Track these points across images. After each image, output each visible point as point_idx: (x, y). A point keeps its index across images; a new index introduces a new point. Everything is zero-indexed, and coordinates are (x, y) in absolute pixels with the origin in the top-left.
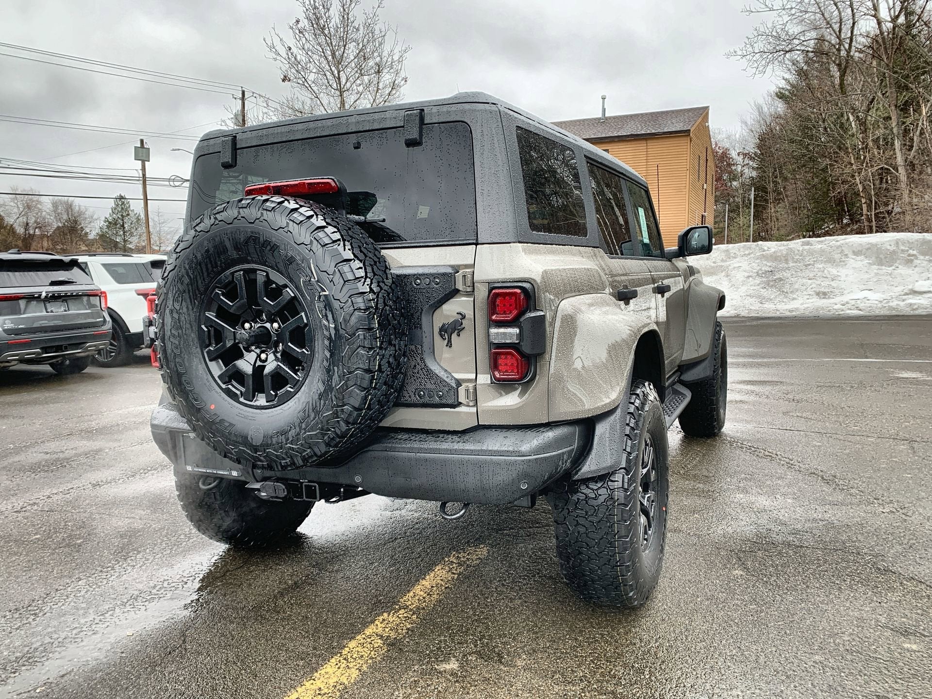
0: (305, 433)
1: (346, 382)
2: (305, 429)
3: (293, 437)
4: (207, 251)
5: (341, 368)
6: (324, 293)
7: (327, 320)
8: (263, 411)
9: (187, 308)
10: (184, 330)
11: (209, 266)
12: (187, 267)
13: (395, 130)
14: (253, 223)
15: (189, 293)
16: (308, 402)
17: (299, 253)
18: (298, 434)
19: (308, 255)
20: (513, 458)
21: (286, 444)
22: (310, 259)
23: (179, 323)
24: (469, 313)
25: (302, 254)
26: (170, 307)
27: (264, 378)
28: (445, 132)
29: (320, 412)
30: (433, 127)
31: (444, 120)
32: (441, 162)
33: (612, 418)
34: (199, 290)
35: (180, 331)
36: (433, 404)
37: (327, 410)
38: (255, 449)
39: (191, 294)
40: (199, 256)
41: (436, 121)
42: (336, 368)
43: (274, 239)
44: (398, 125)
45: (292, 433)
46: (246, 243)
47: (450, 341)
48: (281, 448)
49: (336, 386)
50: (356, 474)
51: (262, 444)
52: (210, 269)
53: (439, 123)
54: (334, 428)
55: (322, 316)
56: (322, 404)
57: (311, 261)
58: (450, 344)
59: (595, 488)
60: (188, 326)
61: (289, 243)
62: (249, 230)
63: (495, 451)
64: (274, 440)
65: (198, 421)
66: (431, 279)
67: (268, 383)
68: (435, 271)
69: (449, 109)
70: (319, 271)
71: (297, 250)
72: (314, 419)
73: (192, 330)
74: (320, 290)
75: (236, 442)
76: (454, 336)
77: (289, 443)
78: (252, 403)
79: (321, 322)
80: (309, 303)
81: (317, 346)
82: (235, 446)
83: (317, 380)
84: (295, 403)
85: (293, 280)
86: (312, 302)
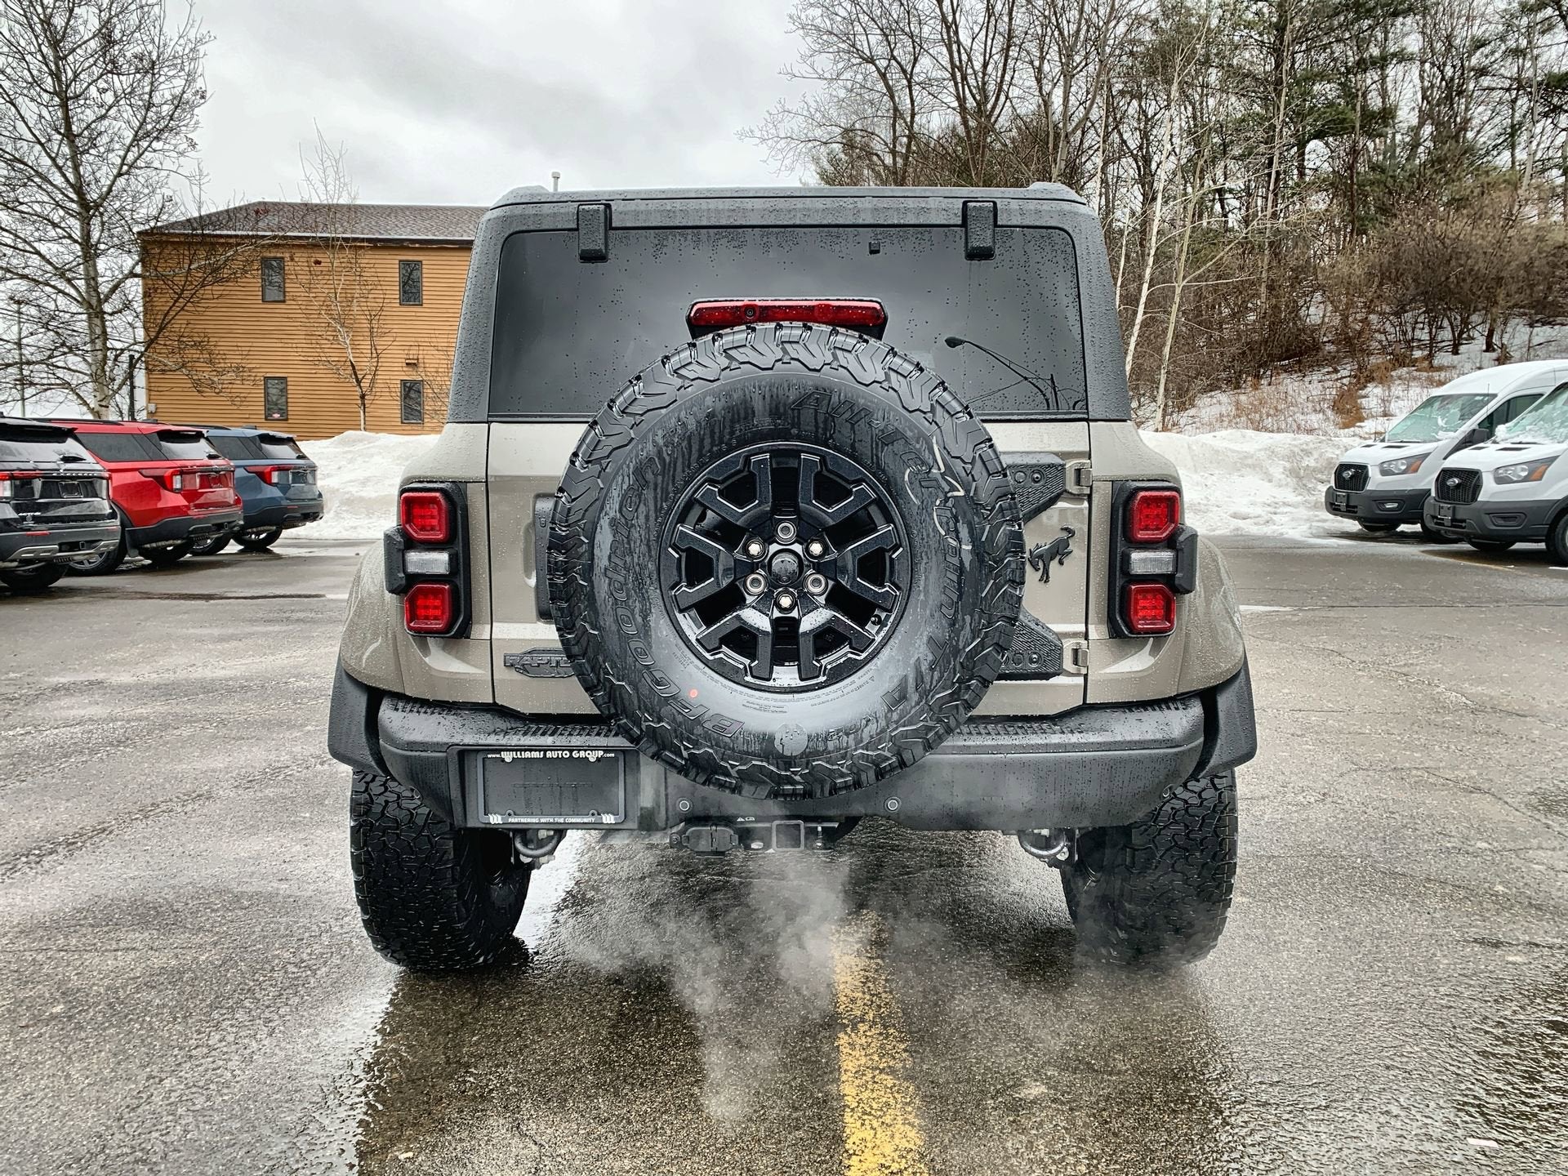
0: (897, 728)
1: (983, 639)
2: (896, 722)
3: (872, 737)
4: (711, 415)
5: (977, 617)
6: (956, 494)
7: (958, 537)
8: (796, 696)
9: (647, 518)
10: (636, 556)
11: (707, 441)
12: (661, 442)
13: (946, 229)
14: (819, 371)
15: (655, 489)
16: (905, 678)
17: (912, 427)
18: (883, 731)
19: (929, 430)
20: (1162, 751)
21: (856, 750)
22: (932, 435)
23: (629, 543)
24: (1080, 527)
25: (917, 427)
26: (612, 514)
27: (801, 640)
28: (1033, 243)
29: (930, 691)
30: (1012, 232)
31: (1031, 224)
32: (1027, 288)
33: (1237, 684)
34: (673, 484)
35: (628, 559)
36: (1022, 674)
37: (944, 689)
38: (788, 762)
39: (659, 490)
40: (692, 425)
41: (1019, 223)
42: (968, 618)
43: (862, 401)
44: (952, 222)
45: (873, 728)
46: (800, 404)
47: (1046, 571)
48: (843, 757)
49: (964, 648)
50: (890, 797)
51: (804, 753)
52: (707, 448)
53: (1023, 227)
54: (947, 718)
55: (948, 532)
56: (936, 677)
57: (934, 441)
58: (1045, 577)
59: (1197, 789)
60: (644, 548)
61: (891, 408)
62: (810, 383)
63: (1135, 742)
64: (831, 745)
65: (660, 720)
66: (1029, 472)
67: (806, 647)
68: (1034, 462)
69: (1039, 207)
70: (948, 458)
71: (907, 420)
72: (918, 703)
73: (650, 556)
74: (947, 488)
75: (748, 753)
76: (1054, 565)
77: (862, 748)
78: (771, 683)
79: (942, 540)
80: (915, 510)
81: (922, 582)
82: (743, 762)
83: (925, 639)
84: (872, 678)
85: (884, 471)
86: (925, 508)
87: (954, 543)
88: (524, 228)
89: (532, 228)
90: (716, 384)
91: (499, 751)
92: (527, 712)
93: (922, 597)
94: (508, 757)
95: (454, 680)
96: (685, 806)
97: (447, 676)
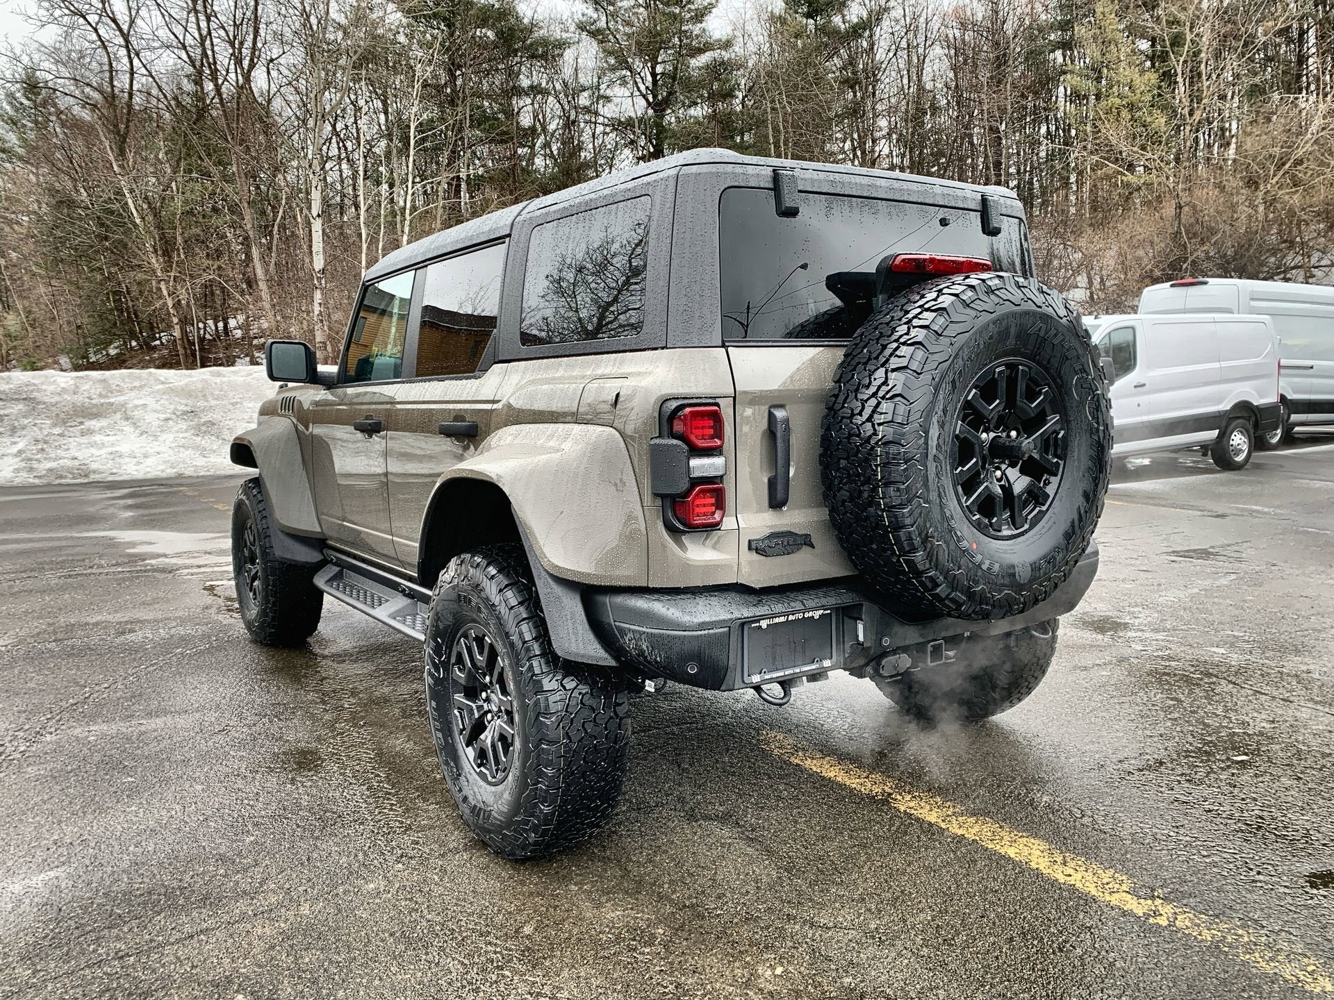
0: (1070, 555)
2: (1071, 551)
3: (1060, 563)
4: (991, 338)
6: (1098, 392)
7: (1098, 422)
8: (1015, 540)
10: (946, 445)
12: (966, 357)
13: (976, 213)
14: (1041, 307)
15: (958, 393)
16: (1073, 520)
17: (1081, 347)
18: (1064, 558)
19: (1086, 350)
21: (1052, 573)
22: (1088, 354)
26: (939, 413)
27: (1016, 500)
28: (1012, 227)
29: (1085, 527)
31: (1010, 214)
35: (943, 447)
37: (1090, 524)
38: (1021, 588)
40: (982, 345)
42: (1101, 476)
43: (1061, 329)
44: (978, 209)
45: (1061, 556)
48: (1047, 580)
51: (1029, 580)
53: (1008, 216)
55: (1093, 418)
56: (1087, 517)
57: (1089, 357)
64: (1042, 573)
65: (959, 568)
67: (1018, 505)
72: (1080, 536)
74: (1094, 388)
75: (1003, 585)
77: (1056, 572)
78: (999, 534)
79: (1090, 424)
80: (1075, 404)
81: (1076, 454)
82: (1000, 591)
83: (1081, 492)
84: (1054, 523)
85: (1061, 378)
86: (1082, 403)
87: (1096, 425)
88: (736, 184)
89: (742, 184)
90: (994, 315)
91: (758, 621)
92: (757, 586)
93: (1076, 463)
94: (764, 624)
95: (710, 568)
96: (886, 641)
97: (703, 564)
